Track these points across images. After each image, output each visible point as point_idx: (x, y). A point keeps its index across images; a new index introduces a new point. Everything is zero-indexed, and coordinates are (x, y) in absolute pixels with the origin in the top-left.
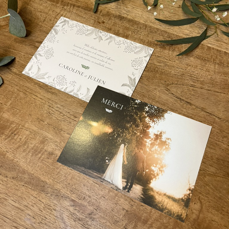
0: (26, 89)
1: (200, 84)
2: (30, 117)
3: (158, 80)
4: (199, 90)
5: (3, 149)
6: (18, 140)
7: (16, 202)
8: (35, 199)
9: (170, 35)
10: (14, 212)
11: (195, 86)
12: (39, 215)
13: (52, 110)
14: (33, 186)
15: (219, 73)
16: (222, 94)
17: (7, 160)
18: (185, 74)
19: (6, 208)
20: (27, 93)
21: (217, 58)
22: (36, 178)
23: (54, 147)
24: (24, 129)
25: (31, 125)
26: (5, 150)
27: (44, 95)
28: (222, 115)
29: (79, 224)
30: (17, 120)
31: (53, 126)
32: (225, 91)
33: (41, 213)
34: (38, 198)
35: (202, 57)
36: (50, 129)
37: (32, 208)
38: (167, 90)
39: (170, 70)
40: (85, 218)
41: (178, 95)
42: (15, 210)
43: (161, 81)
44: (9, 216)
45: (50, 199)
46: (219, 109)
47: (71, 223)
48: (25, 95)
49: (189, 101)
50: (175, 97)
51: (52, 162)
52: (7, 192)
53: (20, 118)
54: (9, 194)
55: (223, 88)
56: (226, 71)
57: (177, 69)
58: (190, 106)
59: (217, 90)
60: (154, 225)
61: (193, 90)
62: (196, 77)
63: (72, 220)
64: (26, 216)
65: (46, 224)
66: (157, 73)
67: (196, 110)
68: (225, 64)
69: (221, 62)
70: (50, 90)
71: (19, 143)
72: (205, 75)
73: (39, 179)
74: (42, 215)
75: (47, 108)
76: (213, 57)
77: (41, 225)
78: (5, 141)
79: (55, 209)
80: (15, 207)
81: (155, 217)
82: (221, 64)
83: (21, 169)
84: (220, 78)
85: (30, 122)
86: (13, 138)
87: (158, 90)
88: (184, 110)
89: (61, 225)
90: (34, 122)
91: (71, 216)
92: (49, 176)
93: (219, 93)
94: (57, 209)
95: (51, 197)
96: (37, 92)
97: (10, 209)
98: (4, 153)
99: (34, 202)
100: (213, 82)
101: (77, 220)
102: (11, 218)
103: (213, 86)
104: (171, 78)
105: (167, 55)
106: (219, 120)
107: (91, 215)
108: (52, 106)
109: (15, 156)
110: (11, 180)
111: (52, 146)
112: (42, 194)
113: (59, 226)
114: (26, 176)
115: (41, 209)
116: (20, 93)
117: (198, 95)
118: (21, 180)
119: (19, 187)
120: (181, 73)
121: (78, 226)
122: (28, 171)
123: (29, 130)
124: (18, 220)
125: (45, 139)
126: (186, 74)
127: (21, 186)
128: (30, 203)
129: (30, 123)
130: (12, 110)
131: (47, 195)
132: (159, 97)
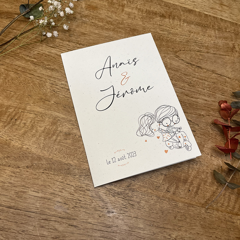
0: (16, 67)
1: (206, 48)
2: (30, 98)
3: (165, 48)
4: (206, 55)
5: (5, 138)
6: (22, 125)
7: (38, 192)
8: (62, 184)
9: (167, 4)
10: (40, 204)
11: (201, 51)
12: (70, 200)
13: (56, 88)
14: (56, 171)
15: (220, 37)
16: (227, 57)
17: (13, 149)
18: (189, 40)
19: (27, 201)
20: (19, 72)
21: (215, 24)
22: (57, 162)
23: (69, 127)
24: (26, 112)
25: (34, 107)
26: (8, 139)
27: (42, 72)
28: (231, 74)
29: (120, 198)
30: (14, 103)
31: (62, 105)
32: (229, 54)
33: (73, 197)
34: (66, 182)
35: (202, 24)
36: (59, 108)
37: (60, 194)
38: (176, 57)
39: (175, 38)
40: (124, 191)
41: (187, 61)
42: (40, 201)
43: (169, 49)
44: (34, 209)
45: (80, 181)
46: (228, 70)
47: (110, 199)
48: (17, 75)
49: (199, 66)
50: (185, 62)
51: (72, 142)
52: (23, 183)
53: (18, 101)
54: (27, 186)
55: (226, 51)
56: (225, 35)
57: (181, 36)
58: (201, 70)
59: (222, 53)
60: (194, 182)
61: (200, 55)
62: (200, 42)
63: (111, 196)
64: (56, 204)
65: (81, 207)
66: (163, 41)
67: (207, 73)
68: (223, 29)
69: (220, 28)
70: (47, 67)
71: (23, 129)
72: (208, 41)
73: (61, 163)
74: (75, 199)
75: (49, 86)
76: (212, 24)
77: (77, 209)
78: (4, 128)
79: (88, 189)
80: (39, 197)
81: (194, 175)
82: (219, 29)
83: (35, 155)
84: (221, 42)
85: (32, 103)
86: (14, 123)
87: (168, 58)
88: (197, 74)
89: (99, 204)
90: (37, 103)
91: (108, 192)
92: (72, 157)
93: (224, 56)
94: (90, 189)
95: (81, 178)
96: (32, 70)
97: (32, 201)
98: (7, 142)
99: (61, 187)
100: (216, 46)
101: (116, 194)
102: (36, 210)
103: (218, 50)
104: (178, 45)
105: (168, 24)
106: (229, 80)
107: (130, 186)
108: (55, 84)
109: (23, 143)
110: (25, 170)
111: (67, 125)
112: (69, 177)
113: (98, 206)
114: (44, 162)
115: (72, 193)
116: (10, 72)
117: (206, 59)
118: (39, 168)
119: (38, 175)
120: (186, 40)
121: (119, 200)
122: (45, 156)
123: (33, 113)
124: (47, 210)
125: (56, 119)
126: (191, 41)
127: (40, 174)
128: (58, 190)
129: (32, 105)
130: (5, 93)
131: (75, 177)
132: (171, 64)
